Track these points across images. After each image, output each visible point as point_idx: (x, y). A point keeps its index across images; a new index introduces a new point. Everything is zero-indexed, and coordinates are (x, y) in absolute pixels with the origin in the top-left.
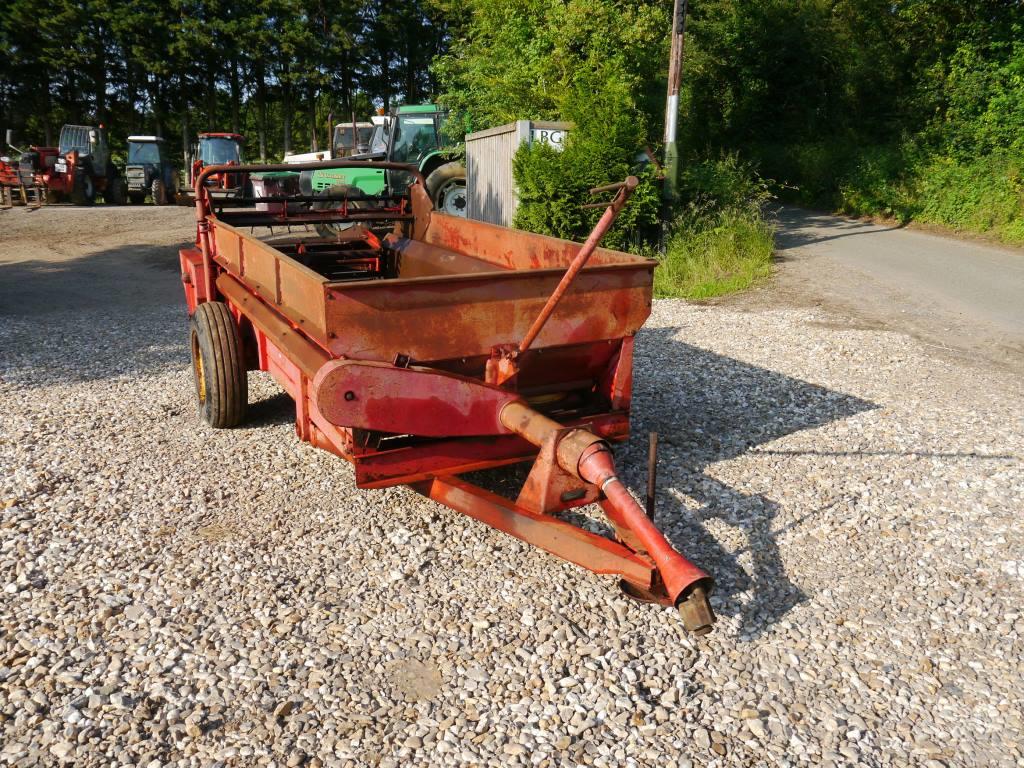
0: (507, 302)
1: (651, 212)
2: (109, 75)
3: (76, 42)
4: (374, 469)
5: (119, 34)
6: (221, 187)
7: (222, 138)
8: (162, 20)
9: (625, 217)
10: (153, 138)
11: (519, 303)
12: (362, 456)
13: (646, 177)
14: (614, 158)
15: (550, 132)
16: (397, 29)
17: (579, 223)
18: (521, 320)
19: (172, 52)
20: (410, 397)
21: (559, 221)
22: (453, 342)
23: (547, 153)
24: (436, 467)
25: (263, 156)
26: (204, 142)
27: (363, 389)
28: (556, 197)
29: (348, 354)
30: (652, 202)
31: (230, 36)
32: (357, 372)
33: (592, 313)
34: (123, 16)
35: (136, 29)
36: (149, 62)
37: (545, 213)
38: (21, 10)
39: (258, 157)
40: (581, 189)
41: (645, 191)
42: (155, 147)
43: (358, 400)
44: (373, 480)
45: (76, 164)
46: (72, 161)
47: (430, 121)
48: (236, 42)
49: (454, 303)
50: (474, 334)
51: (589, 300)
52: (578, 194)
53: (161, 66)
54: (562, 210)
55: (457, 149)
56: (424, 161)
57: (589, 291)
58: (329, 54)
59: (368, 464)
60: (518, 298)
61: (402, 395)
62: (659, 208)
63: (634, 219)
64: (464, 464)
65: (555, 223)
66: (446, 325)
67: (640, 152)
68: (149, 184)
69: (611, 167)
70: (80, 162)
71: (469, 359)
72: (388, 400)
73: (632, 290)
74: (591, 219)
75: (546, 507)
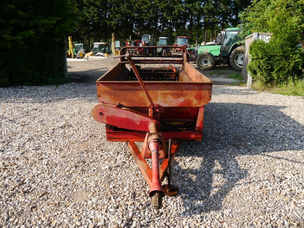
0: (155, 91)
1: (299, 65)
2: (159, 20)
3: (150, 12)
4: (112, 136)
5: (161, 9)
6: (181, 52)
7: (183, 38)
8: (172, 5)
9: (288, 66)
10: (165, 38)
11: (159, 92)
12: (108, 131)
13: (298, 52)
14: (285, 45)
15: (265, 36)
16: (240, 4)
17: (270, 67)
18: (160, 97)
19: (174, 14)
20: (120, 116)
21: (263, 66)
22: (137, 102)
23: (262, 43)
24: (131, 138)
25: (196, 43)
26: (178, 39)
27: (105, 112)
28: (262, 58)
29: (104, 102)
30: (300, 61)
31: (190, 8)
32: (103, 107)
33: (187, 97)
34: (162, 4)
35: (165, 8)
36: (168, 17)
37: (258, 64)
38: (138, 4)
39: (195, 43)
40: (271, 56)
41: (297, 57)
42: (166, 40)
43: (103, 115)
44: (112, 139)
45: (145, 45)
46: (144, 44)
47: (237, 33)
48: (192, 10)
49: (137, 90)
50: (144, 100)
51: (186, 93)
52: (270, 58)
53: (171, 18)
54: (264, 63)
55: (242, 42)
56: (233, 45)
57: (186, 90)
58: (218, 12)
59: (110, 134)
60: (159, 90)
61: (117, 116)
62: (302, 63)
63: (291, 67)
64: (140, 139)
65: (261, 67)
66: (135, 96)
67: (297, 43)
68: (162, 51)
69: (283, 49)
70: (146, 44)
71: (142, 107)
72: (113, 116)
73: (203, 91)
74: (275, 67)
75: (145, 157)
